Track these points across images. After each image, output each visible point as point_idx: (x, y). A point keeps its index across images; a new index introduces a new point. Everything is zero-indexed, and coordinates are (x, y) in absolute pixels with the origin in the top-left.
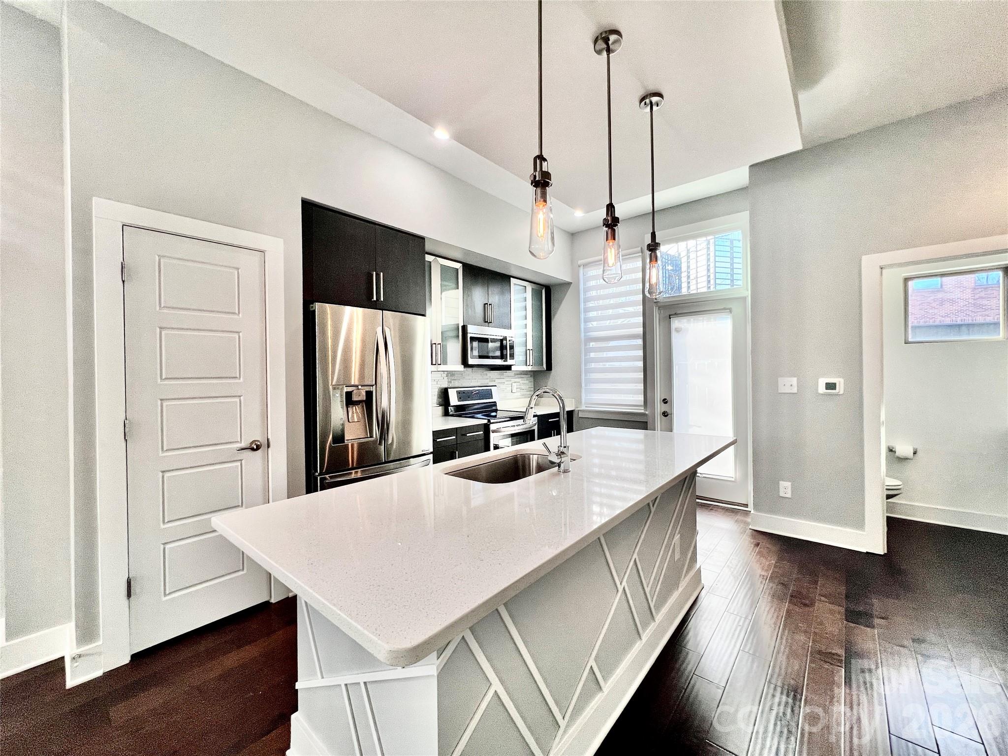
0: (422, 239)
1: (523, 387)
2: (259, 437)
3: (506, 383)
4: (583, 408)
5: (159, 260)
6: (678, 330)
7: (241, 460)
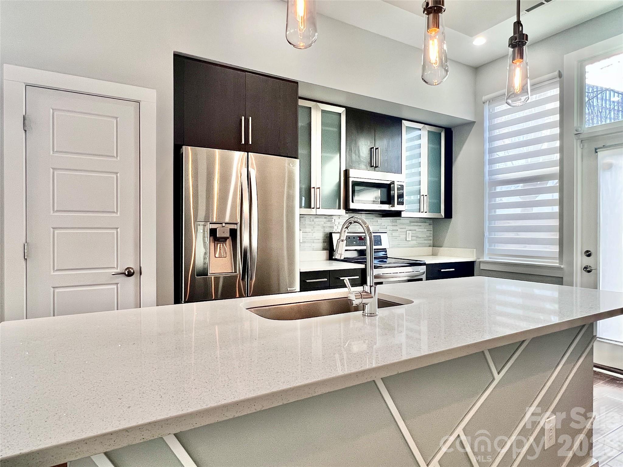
0: (296, 83)
1: (420, 236)
2: (132, 264)
3: (399, 230)
4: (486, 258)
5: (53, 113)
6: (607, 167)
7: (117, 284)
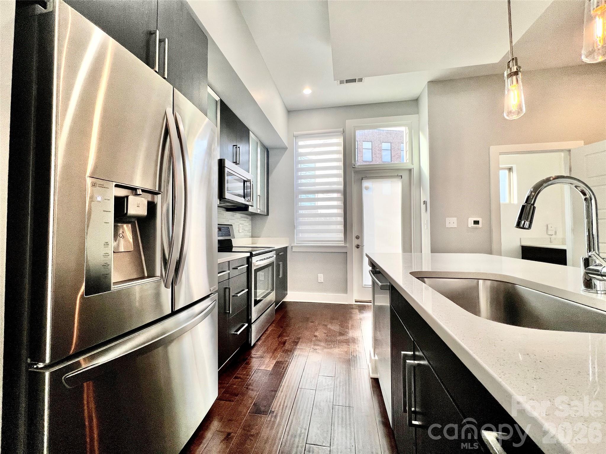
0: (206, 37)
1: (245, 228)
6: (367, 188)
